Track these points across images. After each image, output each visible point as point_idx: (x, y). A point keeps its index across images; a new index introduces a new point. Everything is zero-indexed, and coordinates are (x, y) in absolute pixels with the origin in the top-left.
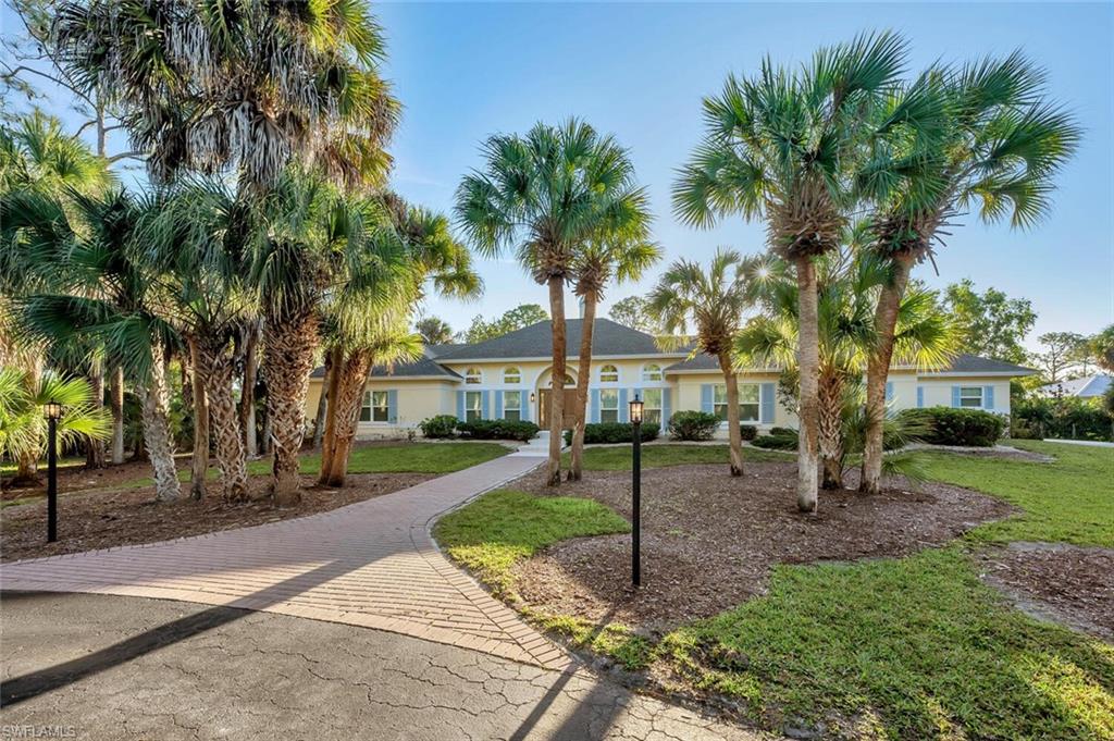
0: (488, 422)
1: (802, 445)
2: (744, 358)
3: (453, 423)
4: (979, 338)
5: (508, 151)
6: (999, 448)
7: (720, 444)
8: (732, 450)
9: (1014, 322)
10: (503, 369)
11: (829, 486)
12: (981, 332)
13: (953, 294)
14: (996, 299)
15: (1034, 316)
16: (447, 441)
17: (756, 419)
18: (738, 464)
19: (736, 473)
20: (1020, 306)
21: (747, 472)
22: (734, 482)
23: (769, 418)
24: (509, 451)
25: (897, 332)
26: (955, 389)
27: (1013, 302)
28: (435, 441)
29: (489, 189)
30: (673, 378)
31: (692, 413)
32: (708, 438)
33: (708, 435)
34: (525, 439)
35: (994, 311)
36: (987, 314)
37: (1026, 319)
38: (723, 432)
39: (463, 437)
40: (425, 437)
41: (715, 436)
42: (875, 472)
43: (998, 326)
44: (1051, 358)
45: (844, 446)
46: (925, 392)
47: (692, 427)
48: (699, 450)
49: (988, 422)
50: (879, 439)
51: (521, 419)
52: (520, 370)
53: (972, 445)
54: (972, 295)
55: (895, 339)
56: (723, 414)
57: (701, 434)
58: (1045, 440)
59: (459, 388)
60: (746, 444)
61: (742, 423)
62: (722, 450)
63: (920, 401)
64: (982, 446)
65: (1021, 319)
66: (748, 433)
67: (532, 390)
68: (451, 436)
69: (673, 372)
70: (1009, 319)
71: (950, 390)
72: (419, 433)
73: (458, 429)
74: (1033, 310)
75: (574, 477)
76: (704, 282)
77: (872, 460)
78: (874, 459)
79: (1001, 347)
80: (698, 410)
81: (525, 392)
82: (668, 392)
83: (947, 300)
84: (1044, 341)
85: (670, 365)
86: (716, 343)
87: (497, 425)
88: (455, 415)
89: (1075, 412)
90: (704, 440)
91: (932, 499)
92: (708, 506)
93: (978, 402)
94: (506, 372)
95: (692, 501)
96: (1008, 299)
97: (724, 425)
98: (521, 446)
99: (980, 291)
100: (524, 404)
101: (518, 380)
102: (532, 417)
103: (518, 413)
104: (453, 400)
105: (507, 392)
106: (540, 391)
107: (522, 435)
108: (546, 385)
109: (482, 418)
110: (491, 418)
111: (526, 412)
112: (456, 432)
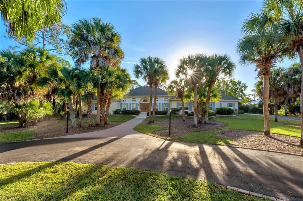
0: (128, 110)
1: (194, 115)
2: (185, 99)
3: (120, 110)
4: (236, 91)
5: (144, 61)
6: (233, 115)
7: (181, 115)
8: (183, 117)
9: (243, 88)
10: (132, 98)
11: (200, 122)
12: (237, 90)
13: (231, 81)
14: (239, 83)
15: (247, 87)
16: (119, 115)
17: (188, 110)
18: (184, 119)
19: (184, 121)
20: (244, 84)
21: (186, 120)
22: (183, 122)
23: (191, 110)
24: (134, 117)
25: (211, 95)
26: (228, 103)
27: (243, 83)
28: (116, 115)
29: (139, 67)
30: (171, 101)
31: (175, 109)
32: (178, 114)
33: (178, 113)
34: (138, 114)
35: (239, 85)
36: (238, 86)
37: (246, 87)
38: (181, 112)
39: (122, 114)
40: (114, 114)
41: (179, 113)
42: (207, 120)
43: (240, 89)
44: (254, 95)
45: (202, 115)
46: (222, 104)
47: (175, 111)
48: (176, 117)
49: (231, 111)
50: (208, 114)
51: (136, 110)
52: (136, 98)
53: (229, 115)
54: (235, 82)
55: (210, 97)
56: (181, 109)
57: (177, 113)
58: (245, 114)
59: (121, 102)
60: (186, 115)
61: (185, 111)
62: (181, 116)
63: (221, 106)
64: (230, 115)
65: (245, 87)
66: (186, 113)
67: (139, 103)
68: (119, 114)
69: (171, 100)
70: (242, 87)
71: (227, 104)
72: (112, 113)
73: (122, 112)
74: (247, 85)
75: (153, 122)
76: (178, 83)
77: (206, 118)
78: (207, 118)
79: (240, 93)
80: (176, 108)
81: (137, 104)
82: (169, 104)
83: (230, 83)
84: (252, 91)
85: (170, 98)
86: (180, 95)
87: (131, 111)
88: (120, 109)
89: (254, 108)
90: (177, 114)
91: (216, 124)
92: (179, 126)
93: (232, 106)
94: (133, 99)
95: (176, 125)
96: (242, 83)
97: (181, 111)
98: (137, 116)
99: (236, 81)
100: (137, 106)
101: (135, 101)
102: (139, 109)
103: (135, 108)
104: (120, 105)
105: (133, 104)
106: (140, 103)
107: (137, 113)
108: (142, 102)
109: (126, 109)
110: (129, 109)
111: (137, 108)
112: (121, 113)
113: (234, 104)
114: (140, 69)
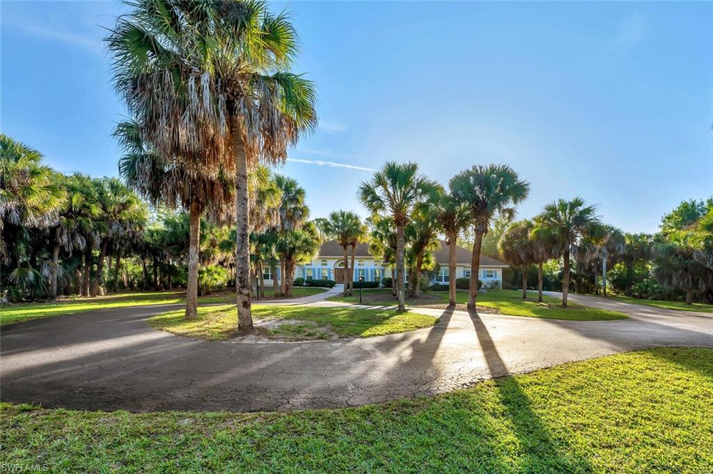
3: (302, 280)
10: (320, 260)
16: (302, 287)
19: (394, 295)
26: (484, 272)
31: (389, 278)
34: (331, 287)
39: (307, 286)
48: (388, 290)
51: (328, 279)
52: (327, 261)
59: (303, 267)
67: (332, 268)
68: (302, 285)
80: (391, 277)
81: (329, 269)
87: (321, 281)
88: (301, 277)
93: (492, 276)
94: (322, 261)
98: (330, 289)
100: (329, 274)
101: (326, 264)
102: (333, 279)
103: (327, 277)
104: (301, 272)
105: (323, 269)
106: (335, 269)
107: (331, 285)
108: (337, 267)
109: (313, 279)
110: (317, 279)
111: (330, 277)
112: (305, 284)
113: (496, 272)
114: (329, 227)
